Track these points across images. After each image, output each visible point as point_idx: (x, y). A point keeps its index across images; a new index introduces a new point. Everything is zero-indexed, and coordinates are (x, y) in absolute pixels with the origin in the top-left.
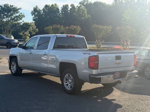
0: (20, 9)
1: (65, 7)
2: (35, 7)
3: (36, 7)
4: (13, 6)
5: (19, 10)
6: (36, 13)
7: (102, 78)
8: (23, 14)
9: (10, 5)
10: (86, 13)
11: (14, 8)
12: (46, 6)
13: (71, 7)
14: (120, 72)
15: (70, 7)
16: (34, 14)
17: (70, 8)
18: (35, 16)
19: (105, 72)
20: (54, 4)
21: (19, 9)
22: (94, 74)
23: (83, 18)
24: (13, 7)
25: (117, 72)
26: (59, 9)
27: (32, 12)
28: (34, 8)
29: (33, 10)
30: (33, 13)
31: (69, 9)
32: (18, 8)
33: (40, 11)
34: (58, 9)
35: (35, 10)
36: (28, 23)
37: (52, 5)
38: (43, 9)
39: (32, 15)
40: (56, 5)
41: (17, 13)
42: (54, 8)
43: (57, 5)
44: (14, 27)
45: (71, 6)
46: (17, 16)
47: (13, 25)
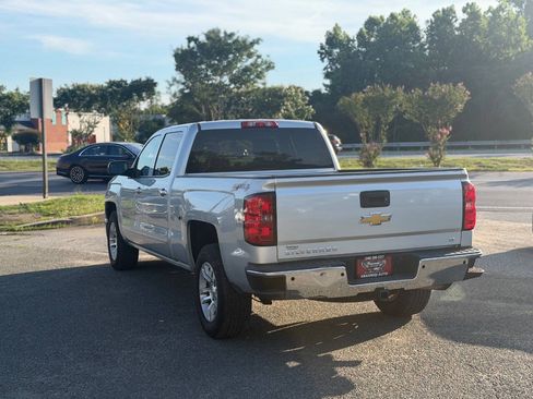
0: (257, 42)
1: (442, 19)
2: (331, 31)
3: (335, 29)
4: (231, 35)
5: (256, 47)
6: (336, 51)
7: (288, 280)
8: (268, 59)
9: (225, 33)
10: (524, 31)
11: (237, 41)
12: (371, 23)
13: (465, 16)
14: (387, 254)
15: (461, 16)
16: (329, 54)
17: (460, 21)
18: (330, 60)
19: (312, 255)
20: (398, 11)
21: (252, 44)
22: (262, 262)
23: (511, 52)
24: (235, 38)
25: (372, 255)
26: (417, 29)
27: (322, 48)
28: (329, 33)
29: (324, 42)
30: (324, 53)
31: (457, 25)
32: (250, 40)
33: (349, 40)
34: (413, 28)
35: (333, 40)
36: (281, 89)
37: (393, 16)
38: (360, 35)
39: (322, 59)
40: (405, 13)
41: (250, 56)
42: (399, 27)
43: (412, 14)
44: (233, 107)
45: (464, 11)
46: (246, 70)
47: (231, 99)
